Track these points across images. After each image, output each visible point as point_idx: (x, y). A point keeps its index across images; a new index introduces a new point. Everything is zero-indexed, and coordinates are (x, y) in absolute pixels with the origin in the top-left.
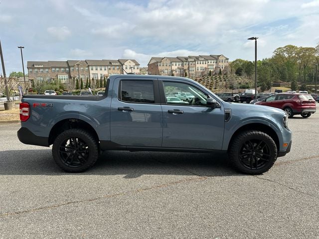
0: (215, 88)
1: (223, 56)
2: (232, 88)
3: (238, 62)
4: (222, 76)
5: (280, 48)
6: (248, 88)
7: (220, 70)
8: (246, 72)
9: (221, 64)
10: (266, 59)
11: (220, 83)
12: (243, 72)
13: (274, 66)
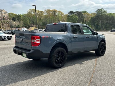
0: (3, 27)
1: (4, 10)
2: (12, 27)
3: (11, 14)
4: (5, 21)
5: (30, 10)
6: (19, 27)
7: (4, 17)
8: (18, 19)
9: (3, 14)
10: (24, 14)
11: (5, 25)
12: (16, 20)
13: (29, 18)
